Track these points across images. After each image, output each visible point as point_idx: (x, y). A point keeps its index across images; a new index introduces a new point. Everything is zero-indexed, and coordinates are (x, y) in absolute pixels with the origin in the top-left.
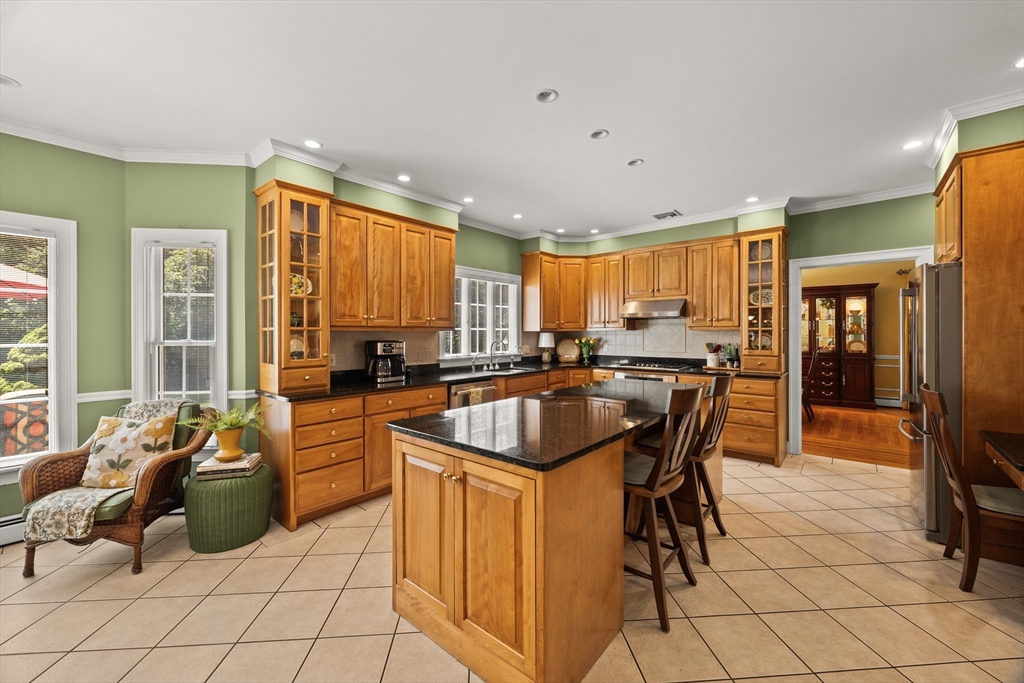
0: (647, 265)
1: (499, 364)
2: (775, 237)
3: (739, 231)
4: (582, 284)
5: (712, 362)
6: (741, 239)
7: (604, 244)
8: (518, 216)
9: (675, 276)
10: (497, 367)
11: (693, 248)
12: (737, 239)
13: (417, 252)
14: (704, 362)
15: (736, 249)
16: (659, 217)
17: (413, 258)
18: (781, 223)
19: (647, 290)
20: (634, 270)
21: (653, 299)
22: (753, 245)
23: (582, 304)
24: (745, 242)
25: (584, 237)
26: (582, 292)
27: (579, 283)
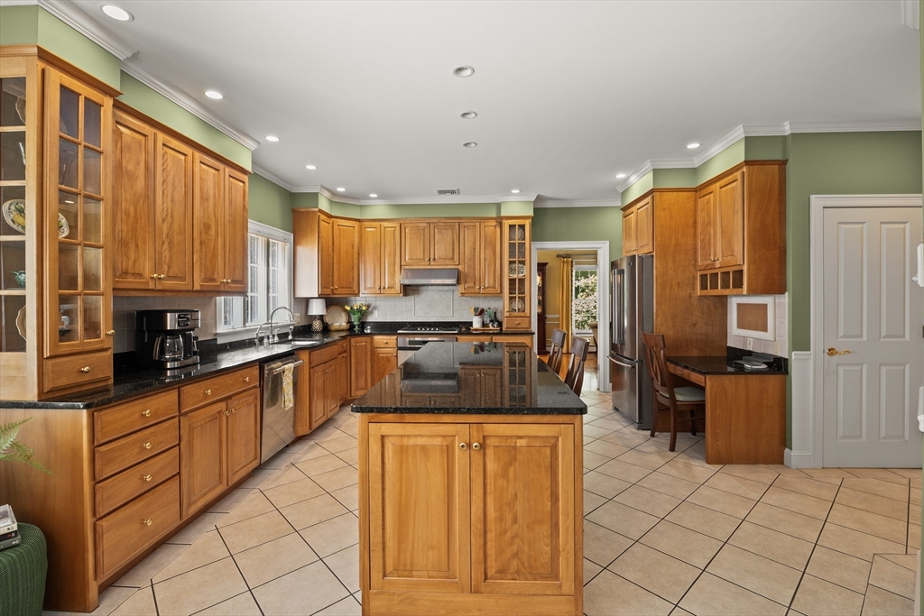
0: (424, 235)
1: (279, 335)
2: (527, 223)
3: (502, 215)
4: (356, 247)
5: (477, 324)
6: (504, 221)
7: (378, 210)
8: (311, 167)
9: (449, 248)
10: (276, 339)
11: (465, 224)
12: (499, 221)
13: (211, 192)
14: (471, 324)
15: (498, 229)
16: (441, 192)
17: (207, 200)
18: (531, 213)
19: (424, 259)
20: (411, 239)
21: (429, 267)
22: (512, 227)
23: (356, 268)
24: (506, 223)
25: (358, 199)
26: (356, 256)
27: (353, 247)
